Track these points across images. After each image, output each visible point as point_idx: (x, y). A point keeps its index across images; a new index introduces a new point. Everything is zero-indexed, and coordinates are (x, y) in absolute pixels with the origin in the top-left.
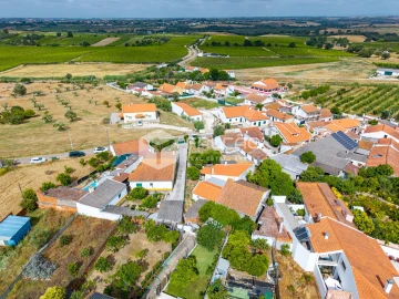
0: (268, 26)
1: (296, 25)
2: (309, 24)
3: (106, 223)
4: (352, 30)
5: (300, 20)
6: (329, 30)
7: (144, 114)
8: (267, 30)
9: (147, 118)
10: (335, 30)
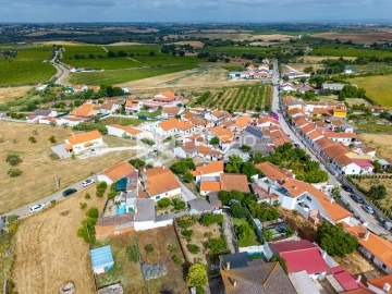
0: (113, 33)
1: (137, 31)
2: (149, 30)
3: (161, 229)
4: (189, 36)
5: (140, 26)
6: (171, 36)
7: (92, 141)
8: (116, 38)
9: (95, 145)
10: (176, 36)
